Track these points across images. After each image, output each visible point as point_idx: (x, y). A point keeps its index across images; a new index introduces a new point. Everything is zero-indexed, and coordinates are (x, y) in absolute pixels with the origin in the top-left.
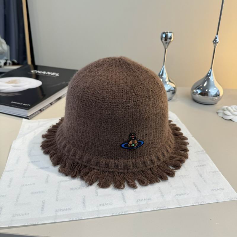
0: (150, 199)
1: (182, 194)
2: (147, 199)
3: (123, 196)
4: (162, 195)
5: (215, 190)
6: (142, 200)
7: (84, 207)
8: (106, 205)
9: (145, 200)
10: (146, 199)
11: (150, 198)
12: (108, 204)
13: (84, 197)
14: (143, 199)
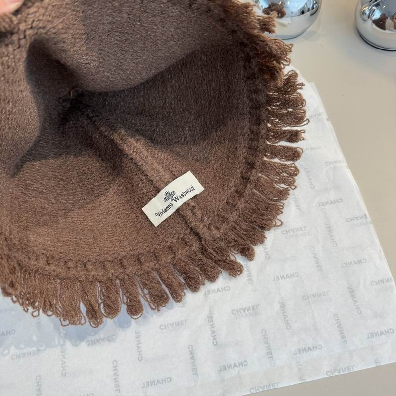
0: (245, 363)
1: (309, 349)
2: (239, 365)
3: (192, 358)
4: (270, 354)
5: (377, 334)
6: (229, 368)
7: (117, 390)
8: (159, 384)
9: (235, 365)
10: (237, 364)
11: (246, 361)
12: (162, 381)
13: (115, 365)
14: (230, 365)
